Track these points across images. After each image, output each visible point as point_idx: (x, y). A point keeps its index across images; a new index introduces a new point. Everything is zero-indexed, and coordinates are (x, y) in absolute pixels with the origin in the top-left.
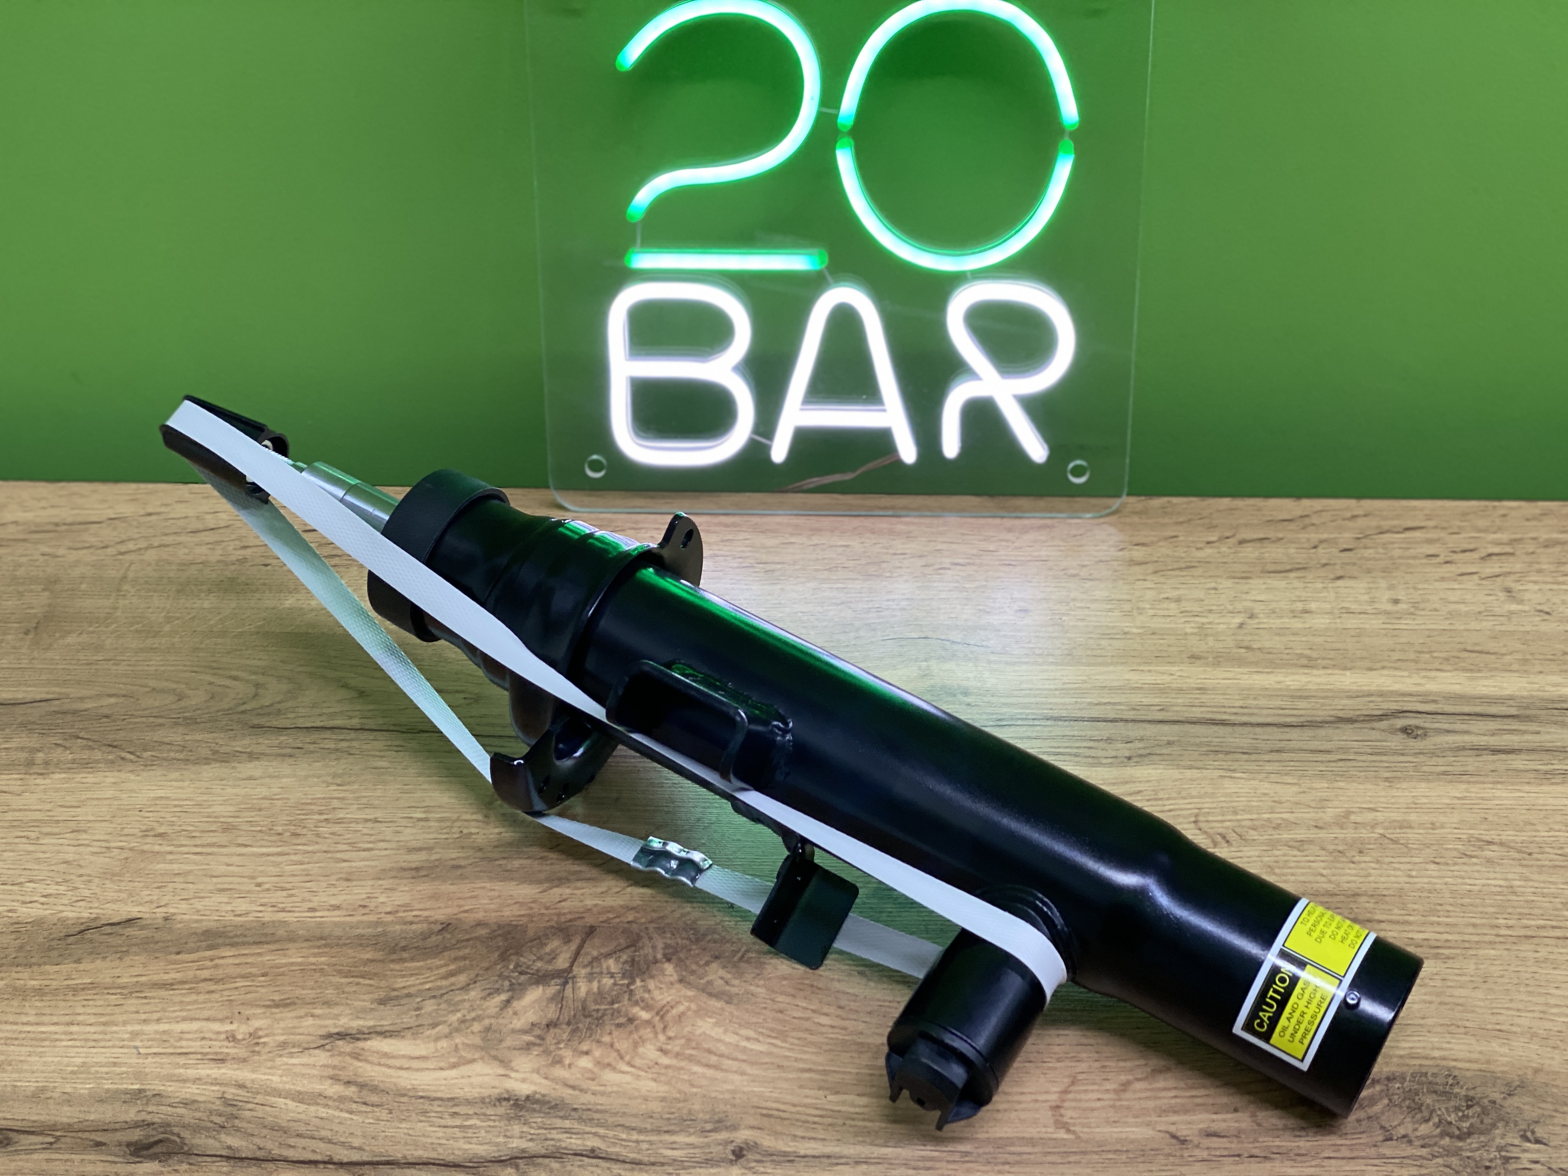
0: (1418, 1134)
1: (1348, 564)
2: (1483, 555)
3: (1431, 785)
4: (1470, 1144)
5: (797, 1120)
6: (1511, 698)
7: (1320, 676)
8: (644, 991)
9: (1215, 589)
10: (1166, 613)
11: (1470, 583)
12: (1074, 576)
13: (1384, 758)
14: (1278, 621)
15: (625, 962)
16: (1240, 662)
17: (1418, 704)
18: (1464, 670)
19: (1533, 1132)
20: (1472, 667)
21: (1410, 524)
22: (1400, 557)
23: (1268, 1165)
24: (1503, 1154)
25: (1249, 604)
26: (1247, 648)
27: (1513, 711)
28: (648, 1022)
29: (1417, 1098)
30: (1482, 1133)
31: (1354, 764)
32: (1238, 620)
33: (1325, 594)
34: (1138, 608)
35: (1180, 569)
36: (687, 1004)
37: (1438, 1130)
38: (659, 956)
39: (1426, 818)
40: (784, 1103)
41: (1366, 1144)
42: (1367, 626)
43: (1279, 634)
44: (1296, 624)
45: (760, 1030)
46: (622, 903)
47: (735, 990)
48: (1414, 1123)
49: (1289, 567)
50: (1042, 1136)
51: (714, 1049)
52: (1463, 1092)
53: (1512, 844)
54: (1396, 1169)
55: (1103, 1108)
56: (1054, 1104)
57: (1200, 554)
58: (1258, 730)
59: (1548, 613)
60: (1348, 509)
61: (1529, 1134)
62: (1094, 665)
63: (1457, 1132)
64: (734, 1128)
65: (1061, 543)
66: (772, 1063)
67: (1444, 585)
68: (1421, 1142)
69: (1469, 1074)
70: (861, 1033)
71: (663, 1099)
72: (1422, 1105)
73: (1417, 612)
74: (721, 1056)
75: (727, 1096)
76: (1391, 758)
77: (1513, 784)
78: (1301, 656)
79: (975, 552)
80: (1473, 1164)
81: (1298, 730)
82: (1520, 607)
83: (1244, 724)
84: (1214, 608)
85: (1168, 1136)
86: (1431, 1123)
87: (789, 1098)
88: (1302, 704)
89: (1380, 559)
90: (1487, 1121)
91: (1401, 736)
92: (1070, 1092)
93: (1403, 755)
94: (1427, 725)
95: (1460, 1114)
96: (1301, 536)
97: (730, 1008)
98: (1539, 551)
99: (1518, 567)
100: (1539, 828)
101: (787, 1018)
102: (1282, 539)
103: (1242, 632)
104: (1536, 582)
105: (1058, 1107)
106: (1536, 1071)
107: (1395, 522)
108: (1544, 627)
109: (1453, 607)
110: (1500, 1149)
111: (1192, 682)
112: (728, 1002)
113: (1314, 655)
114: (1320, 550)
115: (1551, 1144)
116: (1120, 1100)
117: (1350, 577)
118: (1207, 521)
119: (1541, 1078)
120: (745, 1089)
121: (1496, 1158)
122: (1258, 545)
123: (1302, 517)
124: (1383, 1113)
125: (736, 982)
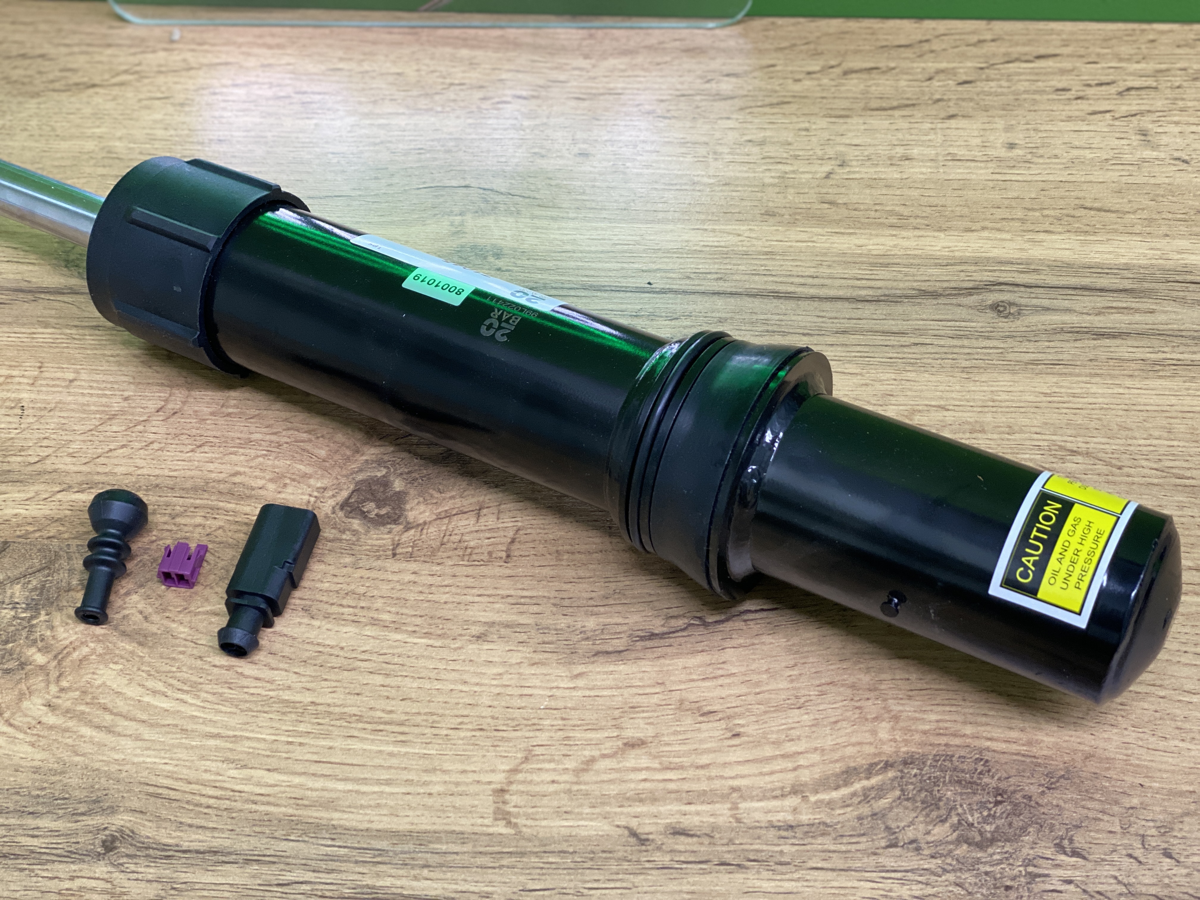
0: (930, 838)
1: (963, 100)
2: (1120, 90)
3: (1016, 378)
4: (991, 855)
5: (188, 802)
6: (1127, 267)
7: (908, 238)
8: (48, 627)
9: (807, 130)
10: (746, 159)
11: (1102, 124)
12: (649, 113)
13: (966, 342)
14: (872, 170)
15: (35, 589)
16: (821, 220)
17: (1015, 275)
18: (1078, 232)
19: (1071, 841)
20: (1088, 228)
21: (1042, 51)
22: (1026, 92)
23: (739, 877)
24: (1030, 869)
25: (842, 149)
26: (830, 203)
27: (1127, 284)
28: (41, 667)
29: (936, 788)
30: (1008, 840)
31: (930, 349)
32: (827, 168)
33: (932, 137)
34: (715, 153)
35: (771, 105)
36: (92, 645)
37: (955, 835)
38: (75, 582)
39: (1002, 419)
40: (177, 779)
41: (863, 851)
42: (974, 177)
43: (871, 187)
44: (893, 174)
45: (171, 681)
46: (48, 512)
47: (154, 629)
48: (927, 823)
49: (895, 104)
50: (477, 829)
51: (110, 706)
52: (993, 783)
53: (1101, 455)
54: (896, 887)
55: (556, 793)
56: (499, 787)
57: (797, 87)
58: (827, 306)
59: (1185, 162)
60: (973, 33)
61: (1066, 843)
62: (652, 222)
63: (978, 838)
64: (113, 810)
65: (642, 73)
66: (176, 726)
67: (1071, 126)
68: (932, 851)
69: (1004, 758)
70: (289, 688)
71: (36, 770)
72: (940, 799)
73: (1035, 160)
74: (119, 715)
75: (114, 768)
76: (975, 343)
77: (1113, 377)
78: (891, 213)
79: (541, 82)
80: (991, 882)
81: (871, 307)
82: (1155, 154)
83: (812, 298)
84: (800, 153)
85: (626, 832)
86: (947, 825)
87: (185, 773)
88: (883, 273)
89: (1002, 94)
90: (1017, 822)
91: (991, 314)
92: (521, 771)
93: (989, 338)
94: (1023, 301)
95: (985, 813)
96: (915, 65)
97: (140, 651)
98: (1185, 84)
99: (1159, 104)
100: (1137, 434)
101: (206, 667)
102: (894, 69)
103: (830, 182)
104: (1177, 123)
105: (503, 791)
106: (1088, 757)
107: (1027, 49)
108: (1181, 179)
109: (1075, 153)
110: (1028, 862)
111: (760, 245)
112: (141, 644)
113: (906, 212)
114: (935, 83)
115: (1091, 857)
116: (577, 783)
117: (963, 116)
118: (812, 46)
119: (1092, 766)
120: (136, 760)
121: (1020, 875)
122: (864, 76)
123: (921, 42)
124: (891, 808)
125: (155, 618)
